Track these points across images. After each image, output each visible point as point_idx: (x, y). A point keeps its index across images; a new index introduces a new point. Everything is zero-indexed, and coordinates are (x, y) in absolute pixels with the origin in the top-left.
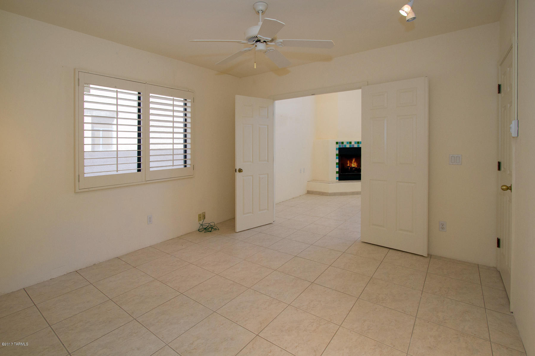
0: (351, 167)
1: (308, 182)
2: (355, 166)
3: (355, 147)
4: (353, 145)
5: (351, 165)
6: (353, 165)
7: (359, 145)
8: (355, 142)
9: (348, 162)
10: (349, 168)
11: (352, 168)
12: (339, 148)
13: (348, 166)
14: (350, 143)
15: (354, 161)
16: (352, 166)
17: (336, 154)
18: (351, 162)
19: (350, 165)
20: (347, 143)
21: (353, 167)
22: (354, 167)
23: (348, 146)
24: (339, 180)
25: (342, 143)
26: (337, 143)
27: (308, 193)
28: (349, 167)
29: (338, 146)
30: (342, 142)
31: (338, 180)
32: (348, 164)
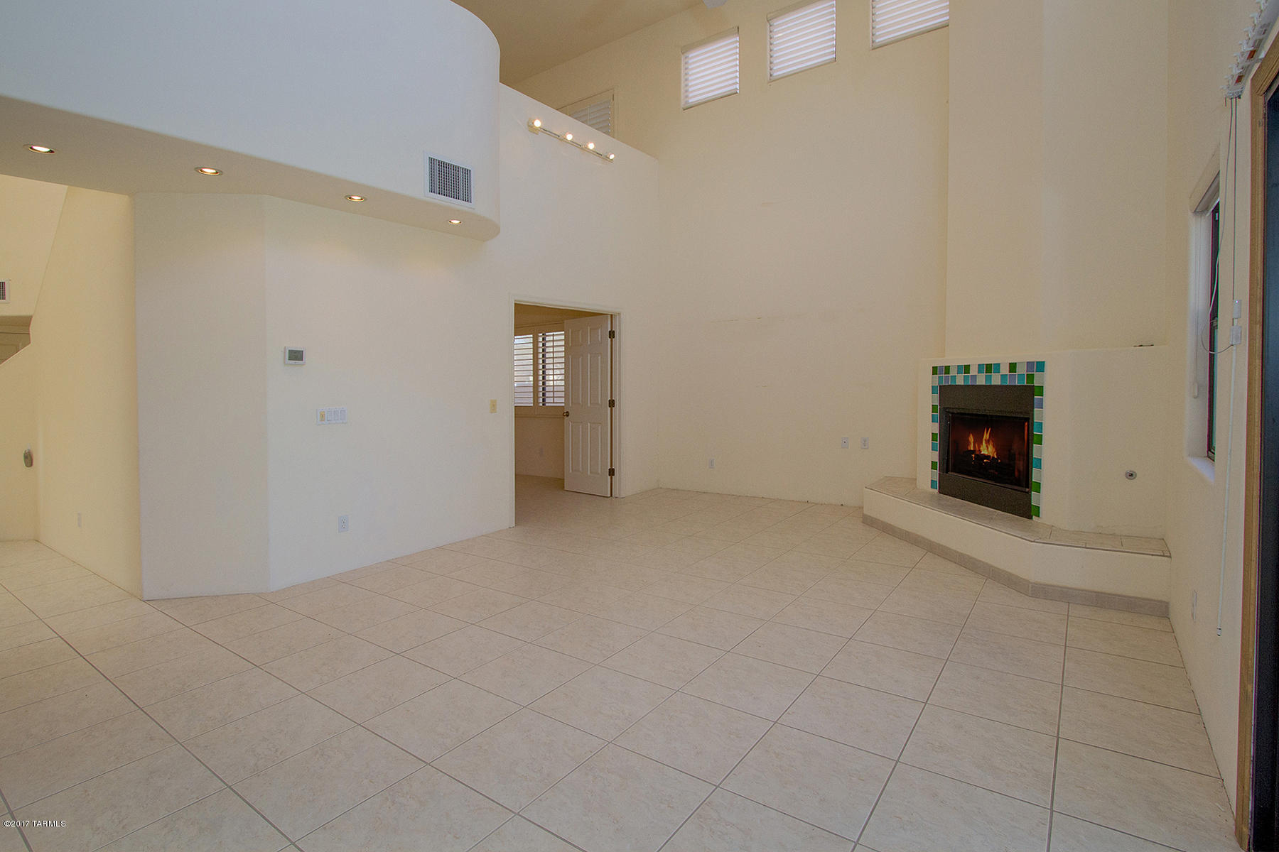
0: (977, 453)
2: (992, 455)
3: (978, 383)
4: (974, 377)
5: (979, 447)
6: (984, 452)
7: (991, 377)
8: (979, 365)
9: (971, 439)
10: (974, 456)
11: (981, 457)
12: (940, 388)
13: (971, 451)
14: (967, 368)
15: (986, 436)
16: (982, 453)
18: (979, 441)
19: (974, 446)
20: (959, 369)
21: (984, 454)
22: (987, 457)
23: (960, 381)
24: (940, 492)
25: (947, 369)
26: (935, 370)
28: (973, 452)
29: (936, 381)
30: (946, 367)
31: (937, 492)
32: (969, 443)
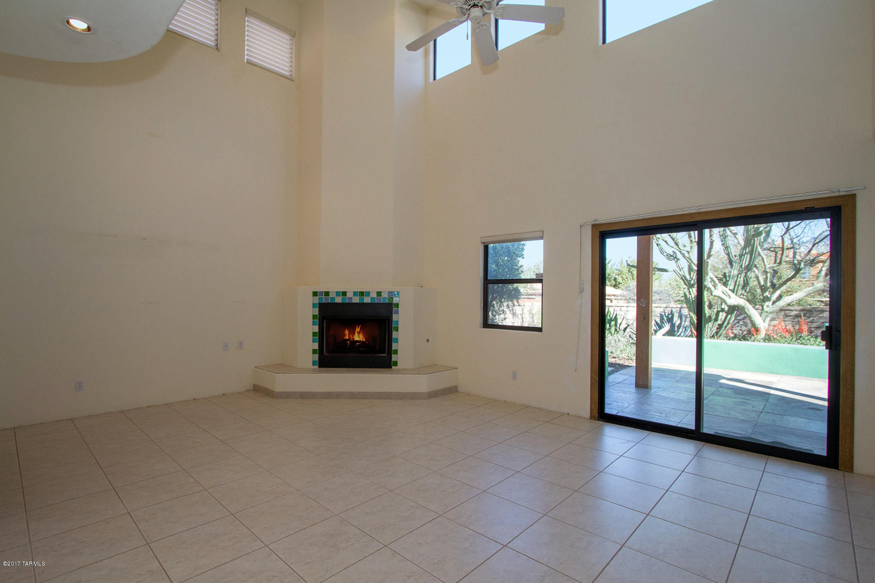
0: (351, 340)
1: (256, 367)
2: (362, 340)
3: (354, 301)
4: (350, 298)
5: (353, 336)
7: (363, 298)
8: (354, 292)
9: (347, 332)
10: (349, 342)
11: (354, 342)
12: (320, 304)
13: (346, 339)
14: (344, 294)
15: (358, 329)
16: (355, 339)
17: (313, 316)
18: (352, 332)
19: (349, 336)
20: (338, 293)
22: (357, 341)
23: (339, 300)
24: (320, 367)
25: (327, 293)
26: (315, 294)
27: (254, 390)
28: (349, 340)
29: (317, 300)
30: (325, 292)
31: (317, 367)
32: (345, 335)
